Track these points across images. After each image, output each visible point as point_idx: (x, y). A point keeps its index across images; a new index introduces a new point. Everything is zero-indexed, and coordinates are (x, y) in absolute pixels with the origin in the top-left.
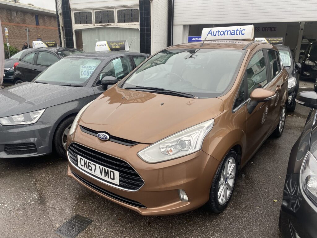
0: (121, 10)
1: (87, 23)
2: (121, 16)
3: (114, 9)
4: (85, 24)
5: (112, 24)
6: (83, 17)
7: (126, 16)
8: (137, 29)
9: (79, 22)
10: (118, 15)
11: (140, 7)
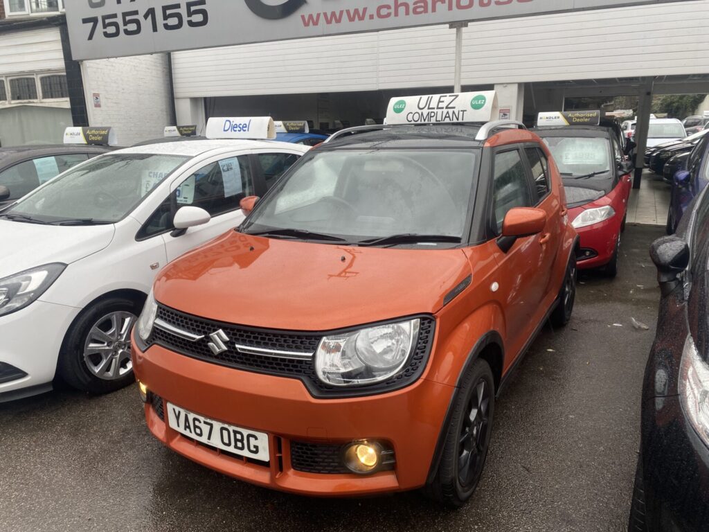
0: (46, 77)
2: (46, 87)
3: (33, 75)
5: (35, 101)
7: (52, 86)
8: (68, 109)
10: (41, 85)
11: (66, 72)
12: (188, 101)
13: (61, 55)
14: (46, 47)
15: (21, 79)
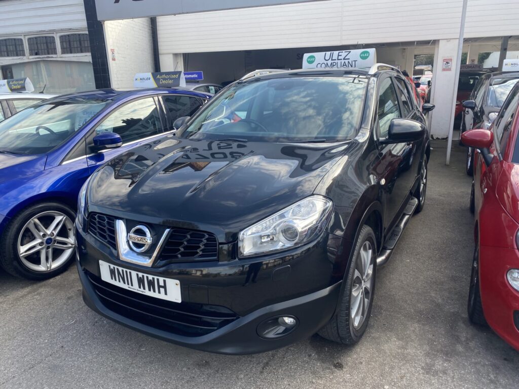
0: (65, 36)
1: (17, 55)
2: (64, 44)
3: (53, 33)
4: (14, 56)
5: (54, 56)
6: (11, 47)
7: (72, 43)
8: (90, 62)
9: (6, 53)
10: (61, 42)
11: (88, 31)
12: (171, 56)
13: (84, 16)
14: (67, 9)
15: (39, 37)
